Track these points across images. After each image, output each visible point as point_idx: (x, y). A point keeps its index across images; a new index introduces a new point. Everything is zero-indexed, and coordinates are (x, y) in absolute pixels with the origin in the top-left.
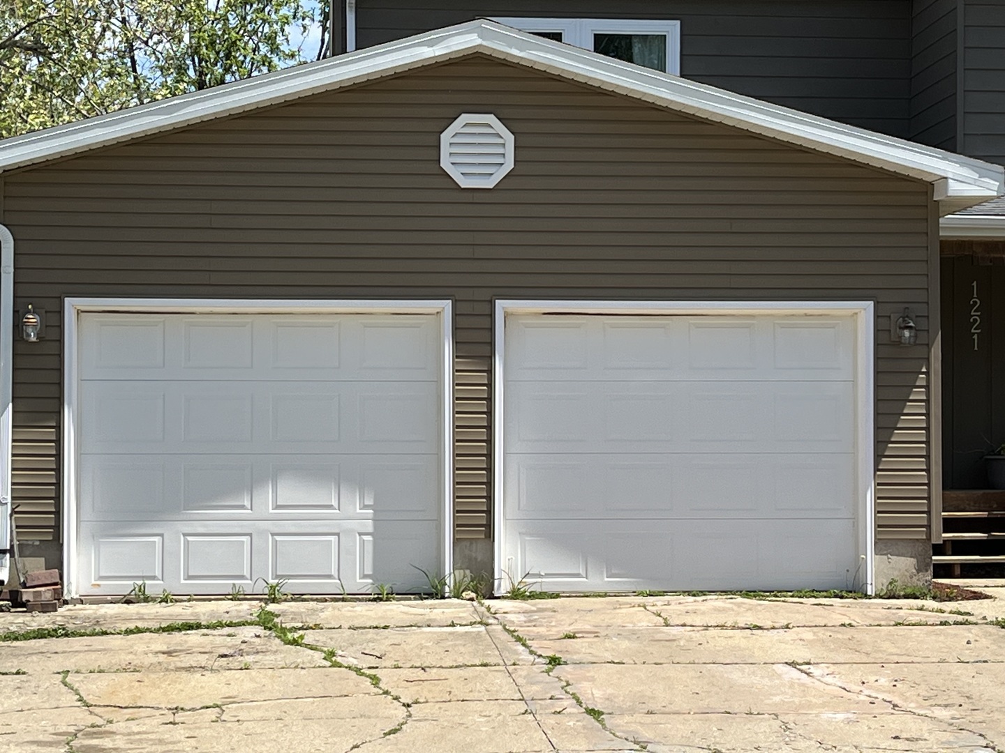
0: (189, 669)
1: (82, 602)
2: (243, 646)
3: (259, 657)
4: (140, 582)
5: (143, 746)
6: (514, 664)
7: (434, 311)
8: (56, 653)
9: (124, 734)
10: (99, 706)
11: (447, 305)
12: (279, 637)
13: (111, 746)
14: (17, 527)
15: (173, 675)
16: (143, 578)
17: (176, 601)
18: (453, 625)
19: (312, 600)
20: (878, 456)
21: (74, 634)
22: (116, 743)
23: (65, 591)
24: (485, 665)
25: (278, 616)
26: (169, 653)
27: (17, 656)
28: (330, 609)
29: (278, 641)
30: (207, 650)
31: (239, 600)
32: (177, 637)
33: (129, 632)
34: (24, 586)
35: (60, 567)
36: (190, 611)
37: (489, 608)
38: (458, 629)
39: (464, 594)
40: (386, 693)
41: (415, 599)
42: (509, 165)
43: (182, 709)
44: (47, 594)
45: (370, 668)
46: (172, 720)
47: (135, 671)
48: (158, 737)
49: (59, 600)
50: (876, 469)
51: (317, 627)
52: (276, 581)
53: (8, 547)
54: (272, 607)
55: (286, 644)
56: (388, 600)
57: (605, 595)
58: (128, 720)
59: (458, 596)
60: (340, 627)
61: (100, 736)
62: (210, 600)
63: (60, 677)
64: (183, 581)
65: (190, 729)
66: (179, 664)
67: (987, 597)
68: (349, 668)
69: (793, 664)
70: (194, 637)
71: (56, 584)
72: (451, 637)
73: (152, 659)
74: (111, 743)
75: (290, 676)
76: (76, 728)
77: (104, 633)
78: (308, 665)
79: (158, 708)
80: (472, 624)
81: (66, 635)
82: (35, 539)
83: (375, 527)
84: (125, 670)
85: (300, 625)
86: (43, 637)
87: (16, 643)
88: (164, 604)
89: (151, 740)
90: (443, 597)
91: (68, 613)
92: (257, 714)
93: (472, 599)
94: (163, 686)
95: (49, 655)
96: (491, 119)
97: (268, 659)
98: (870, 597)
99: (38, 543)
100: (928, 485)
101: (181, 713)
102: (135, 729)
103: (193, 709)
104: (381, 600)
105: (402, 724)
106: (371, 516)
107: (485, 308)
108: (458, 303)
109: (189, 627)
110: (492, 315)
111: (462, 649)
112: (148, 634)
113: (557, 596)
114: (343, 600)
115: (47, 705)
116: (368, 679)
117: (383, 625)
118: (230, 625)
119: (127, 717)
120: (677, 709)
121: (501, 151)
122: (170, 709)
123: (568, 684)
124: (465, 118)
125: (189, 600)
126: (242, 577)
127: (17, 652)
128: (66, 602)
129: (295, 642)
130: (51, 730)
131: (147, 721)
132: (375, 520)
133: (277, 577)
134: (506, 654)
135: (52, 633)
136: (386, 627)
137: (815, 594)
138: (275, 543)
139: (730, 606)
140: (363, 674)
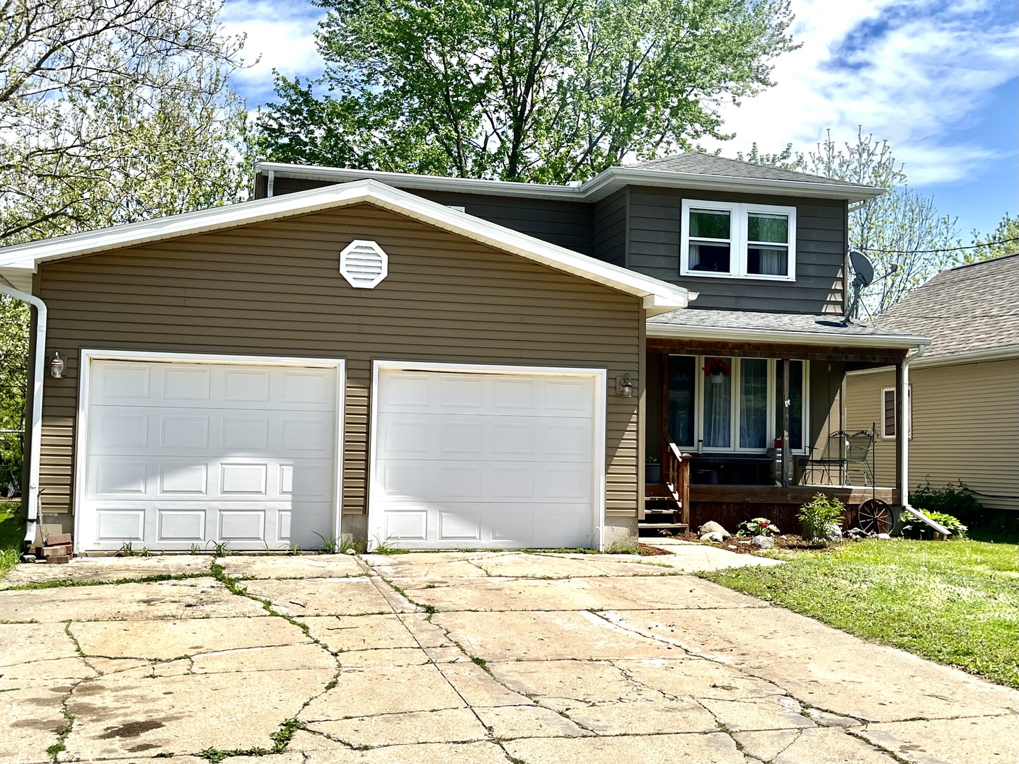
0: (163, 618)
1: (87, 555)
2: (202, 596)
3: (215, 606)
4: (128, 542)
5: (127, 705)
6: (402, 612)
7: (333, 366)
8: (64, 601)
9: (112, 690)
10: (93, 657)
11: (342, 362)
12: (228, 588)
13: (101, 705)
14: (42, 504)
15: (152, 624)
16: (130, 539)
17: (153, 555)
18: (347, 576)
19: (246, 555)
20: (608, 465)
21: (78, 584)
22: (105, 701)
23: (75, 549)
24: (382, 613)
25: (224, 568)
26: (148, 602)
27: (33, 604)
28: (259, 562)
29: (227, 591)
30: (176, 600)
31: (196, 554)
32: (155, 586)
33: (119, 582)
34: (46, 545)
35: (72, 531)
36: (162, 563)
37: (366, 562)
38: (352, 580)
39: (347, 551)
40: (316, 642)
41: (315, 554)
42: (384, 274)
43: (159, 660)
44: (61, 550)
45: (298, 616)
46: (151, 672)
47: (123, 620)
48: (140, 694)
49: (70, 554)
50: (607, 473)
51: (253, 578)
52: (222, 542)
53: (36, 518)
54: (219, 561)
55: (234, 594)
56: (297, 554)
57: (438, 551)
58: (116, 672)
59: (343, 552)
60: (269, 578)
61: (91, 692)
62: (176, 554)
63: (64, 625)
64: (157, 542)
65: (167, 683)
66: (156, 613)
67: (670, 553)
68: (283, 616)
69: (592, 611)
70: (165, 588)
71: (69, 543)
72: (349, 588)
73: (135, 608)
74: (101, 701)
75: (241, 625)
76: (72, 681)
77: (101, 583)
78: (253, 614)
79: (141, 659)
80: (360, 575)
81: (73, 585)
82: (54, 512)
83: (293, 505)
84: (115, 619)
85: (241, 577)
86: (55, 586)
87: (35, 592)
88: (144, 557)
89: (134, 697)
90: (334, 553)
91: (76, 565)
92: (220, 666)
93: (353, 554)
94: (144, 634)
95: (58, 603)
96: (373, 244)
97: (221, 609)
98: (601, 553)
99: (56, 515)
100: (637, 483)
101: (159, 665)
102: (122, 683)
103: (168, 661)
104: (292, 554)
105: (337, 676)
106: (290, 499)
107: (366, 365)
108: (350, 362)
109: (161, 578)
110: (370, 370)
111: (360, 598)
112: (132, 584)
113: (408, 552)
114: (267, 555)
115: (50, 656)
116: (299, 628)
117: (299, 577)
118: (192, 576)
119: (116, 668)
120: (536, 656)
121: (379, 265)
122: (150, 660)
123: (448, 633)
124: (356, 243)
125: (162, 555)
126: (198, 539)
127: (35, 600)
128: (75, 556)
129: (240, 593)
130: (51, 684)
131: (131, 673)
132: (293, 502)
133: (223, 539)
134: (393, 603)
135: (63, 583)
136: (301, 578)
137: (568, 550)
138: (222, 516)
139: (521, 560)
140: (294, 623)
